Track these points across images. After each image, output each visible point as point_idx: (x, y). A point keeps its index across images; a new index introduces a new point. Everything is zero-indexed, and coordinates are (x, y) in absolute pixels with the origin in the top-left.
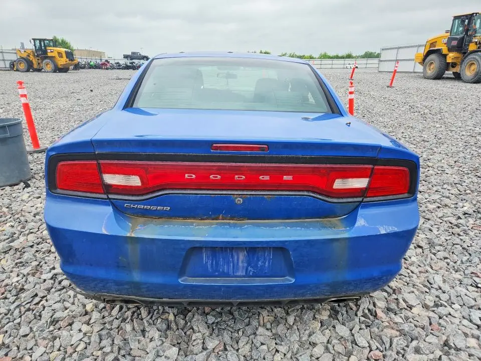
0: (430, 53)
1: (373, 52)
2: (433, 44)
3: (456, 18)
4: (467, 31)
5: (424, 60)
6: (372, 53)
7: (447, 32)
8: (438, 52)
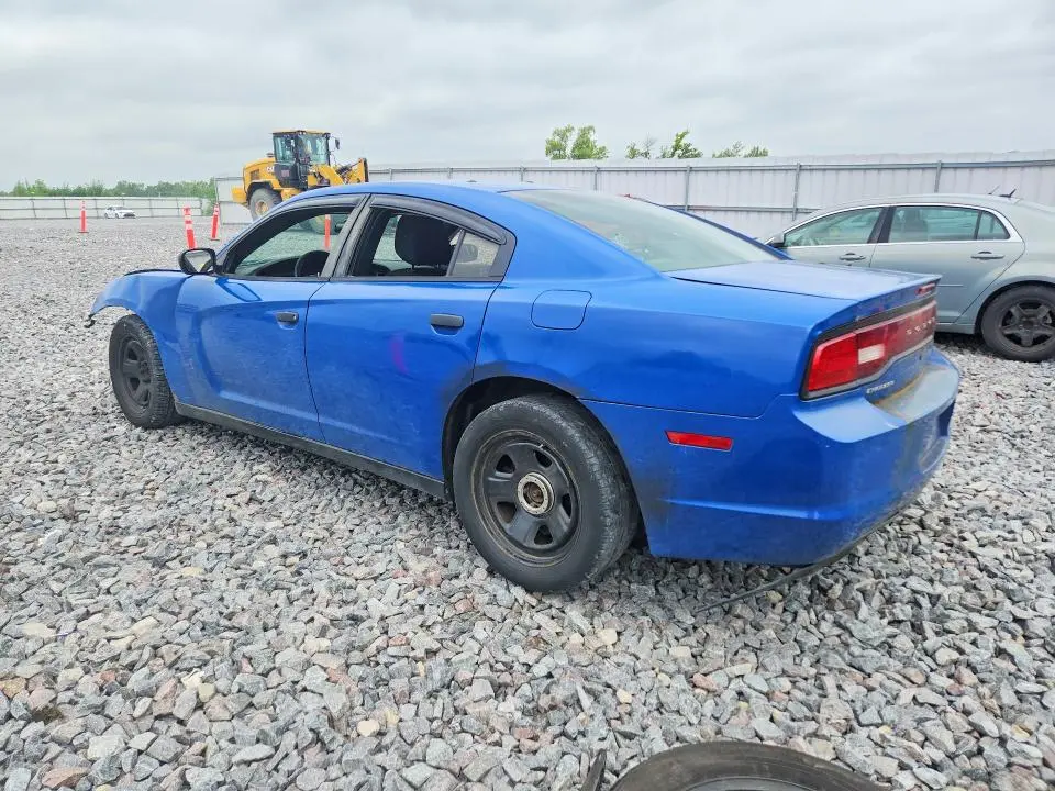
0: (254, 187)
1: (137, 182)
2: (254, 174)
3: (277, 135)
4: (296, 156)
5: (249, 199)
6: (134, 185)
7: (270, 155)
8: (266, 185)
